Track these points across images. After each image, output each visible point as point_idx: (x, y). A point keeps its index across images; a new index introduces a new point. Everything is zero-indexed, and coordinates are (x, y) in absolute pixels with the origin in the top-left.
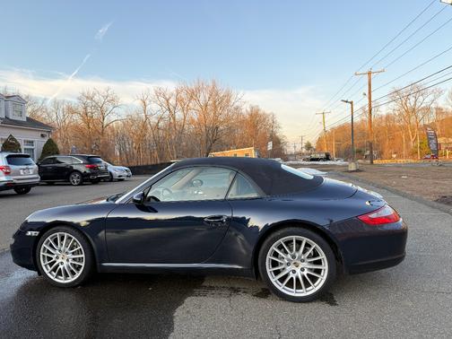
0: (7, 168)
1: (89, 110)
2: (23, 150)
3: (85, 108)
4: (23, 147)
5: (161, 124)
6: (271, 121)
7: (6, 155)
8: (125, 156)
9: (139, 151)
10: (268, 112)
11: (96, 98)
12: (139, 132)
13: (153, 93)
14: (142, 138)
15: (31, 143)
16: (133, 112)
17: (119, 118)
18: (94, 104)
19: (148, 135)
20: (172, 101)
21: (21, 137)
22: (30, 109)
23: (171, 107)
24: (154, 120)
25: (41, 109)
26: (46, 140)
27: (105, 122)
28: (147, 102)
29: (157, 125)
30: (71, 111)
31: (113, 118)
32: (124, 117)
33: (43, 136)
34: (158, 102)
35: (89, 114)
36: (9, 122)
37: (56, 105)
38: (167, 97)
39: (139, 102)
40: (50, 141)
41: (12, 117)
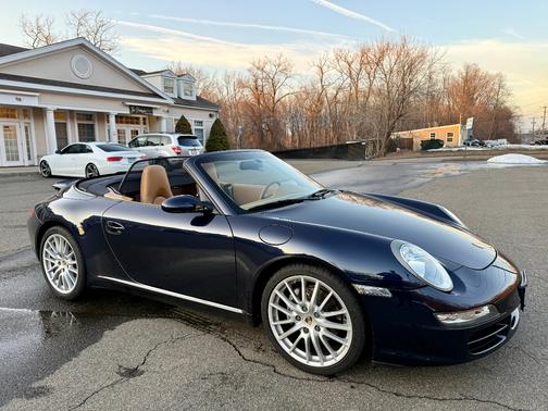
0: (179, 149)
1: (260, 82)
2: (193, 131)
3: (256, 81)
4: (193, 127)
5: (340, 96)
6: (496, 87)
7: (178, 135)
8: (296, 137)
9: (312, 131)
10: (493, 72)
11: (267, 68)
12: (314, 107)
13: (332, 56)
14: (315, 117)
15: (201, 123)
16: (307, 83)
17: (292, 91)
18: (265, 75)
19: (324, 110)
20: (356, 66)
21: (192, 117)
22: (201, 86)
23: (353, 73)
24: (331, 91)
25: (212, 84)
26: (213, 120)
27: (277, 97)
28: (325, 68)
29: (335, 97)
30: (241, 85)
31: (285, 91)
32: (297, 89)
33: (211, 116)
34: (338, 68)
35: (260, 88)
36: (181, 102)
37: (227, 78)
38: (350, 60)
39: (316, 69)
40: (217, 122)
41: (183, 97)
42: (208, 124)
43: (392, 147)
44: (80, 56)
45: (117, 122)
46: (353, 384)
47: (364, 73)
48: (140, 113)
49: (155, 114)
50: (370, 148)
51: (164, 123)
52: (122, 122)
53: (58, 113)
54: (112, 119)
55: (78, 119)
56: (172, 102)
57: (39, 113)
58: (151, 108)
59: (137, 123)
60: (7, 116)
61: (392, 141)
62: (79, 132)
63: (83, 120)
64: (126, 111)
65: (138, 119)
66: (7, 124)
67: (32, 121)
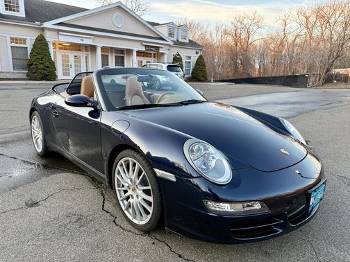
1: (239, 31)
2: (184, 63)
3: (236, 31)
4: (184, 60)
5: (298, 41)
7: (168, 64)
8: (262, 70)
9: (273, 66)
11: (245, 21)
12: (276, 49)
13: (294, 12)
14: (277, 56)
15: (190, 57)
16: (273, 32)
17: (261, 37)
18: (243, 26)
20: (312, 20)
21: (184, 53)
23: (310, 24)
24: (290, 38)
26: (198, 56)
27: (250, 41)
28: (288, 21)
29: (294, 42)
30: (226, 33)
31: (256, 37)
32: (265, 36)
33: (197, 53)
34: (298, 21)
35: (238, 35)
36: (178, 44)
37: (217, 28)
38: (307, 14)
39: (280, 21)
40: (201, 57)
41: (180, 40)
42: (195, 58)
43: (329, 79)
44: (118, 13)
45: (137, 56)
46: (156, 241)
47: (318, 24)
48: (151, 50)
49: (161, 51)
50: (312, 79)
51: (166, 57)
52: (141, 56)
53: (103, 49)
54: (135, 54)
55: (115, 53)
56: (172, 43)
57: (93, 48)
58: (159, 47)
59: (150, 57)
60: (76, 50)
61: (329, 75)
62: (116, 61)
63: (118, 53)
64: (143, 49)
65: (151, 54)
66: (76, 55)
67: (89, 53)
